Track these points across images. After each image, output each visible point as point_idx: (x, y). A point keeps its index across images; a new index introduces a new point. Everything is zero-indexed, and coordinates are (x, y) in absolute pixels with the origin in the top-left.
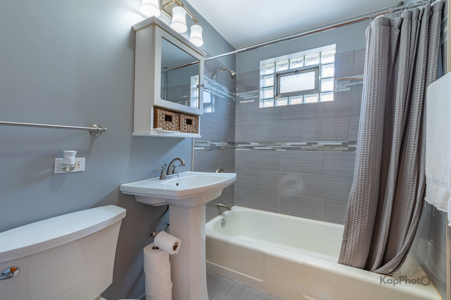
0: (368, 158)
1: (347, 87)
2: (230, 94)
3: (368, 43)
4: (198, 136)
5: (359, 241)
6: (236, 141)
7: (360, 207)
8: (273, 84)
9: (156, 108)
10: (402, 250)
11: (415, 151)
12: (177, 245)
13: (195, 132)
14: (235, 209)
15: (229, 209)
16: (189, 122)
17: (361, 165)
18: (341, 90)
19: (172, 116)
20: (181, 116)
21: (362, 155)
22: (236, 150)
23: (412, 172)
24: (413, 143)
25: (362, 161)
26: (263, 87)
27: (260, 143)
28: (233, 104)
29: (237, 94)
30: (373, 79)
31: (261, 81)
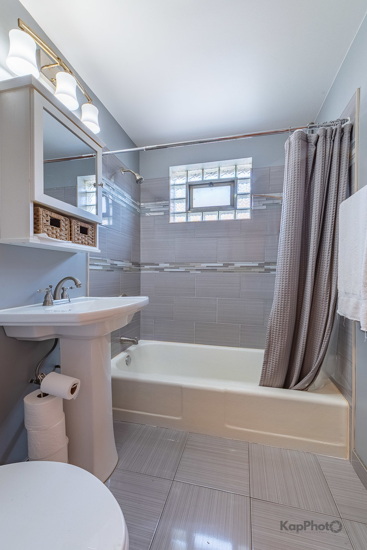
0: (287, 275)
1: (263, 205)
2: (133, 203)
3: (287, 156)
4: (96, 250)
5: (279, 360)
6: (142, 261)
7: (280, 326)
8: (185, 196)
9: (36, 205)
10: (317, 364)
11: (328, 267)
12: (76, 387)
13: (91, 245)
14: (142, 343)
15: (135, 343)
16: (84, 231)
17: (281, 282)
18: (258, 208)
19: (60, 220)
20: (73, 221)
21: (282, 273)
22: (142, 272)
23: (325, 287)
24: (326, 260)
25: (282, 278)
26: (173, 198)
27: (171, 264)
28: (137, 216)
29: (142, 204)
30: (292, 194)
31: (172, 191)
